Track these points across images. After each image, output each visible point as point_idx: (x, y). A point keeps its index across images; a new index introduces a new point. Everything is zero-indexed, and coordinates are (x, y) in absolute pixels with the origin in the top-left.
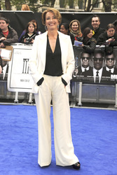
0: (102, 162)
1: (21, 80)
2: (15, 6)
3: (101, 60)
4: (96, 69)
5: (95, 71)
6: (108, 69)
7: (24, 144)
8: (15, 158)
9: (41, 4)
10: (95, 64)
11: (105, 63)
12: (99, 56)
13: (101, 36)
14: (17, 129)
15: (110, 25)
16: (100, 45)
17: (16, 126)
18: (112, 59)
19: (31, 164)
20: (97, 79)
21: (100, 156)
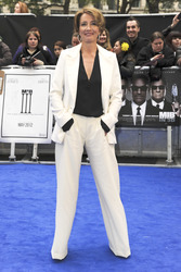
0: (149, 248)
1: (20, 125)
2: (7, 7)
3: (144, 89)
4: (136, 103)
5: (134, 107)
6: (154, 104)
7: (25, 226)
8: (11, 248)
9: (49, 3)
10: (135, 96)
11: (149, 94)
12: (140, 83)
13: (143, 51)
14: (14, 202)
15: (156, 34)
16: (142, 66)
17: (13, 198)
18: (161, 87)
19: (37, 255)
20: (139, 119)
21: (145, 240)
